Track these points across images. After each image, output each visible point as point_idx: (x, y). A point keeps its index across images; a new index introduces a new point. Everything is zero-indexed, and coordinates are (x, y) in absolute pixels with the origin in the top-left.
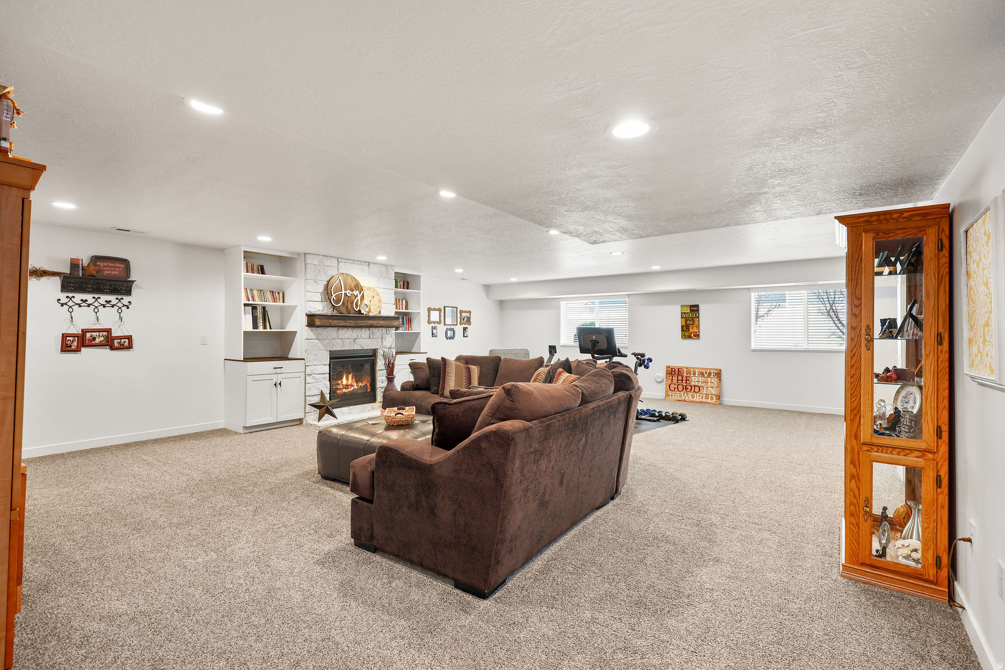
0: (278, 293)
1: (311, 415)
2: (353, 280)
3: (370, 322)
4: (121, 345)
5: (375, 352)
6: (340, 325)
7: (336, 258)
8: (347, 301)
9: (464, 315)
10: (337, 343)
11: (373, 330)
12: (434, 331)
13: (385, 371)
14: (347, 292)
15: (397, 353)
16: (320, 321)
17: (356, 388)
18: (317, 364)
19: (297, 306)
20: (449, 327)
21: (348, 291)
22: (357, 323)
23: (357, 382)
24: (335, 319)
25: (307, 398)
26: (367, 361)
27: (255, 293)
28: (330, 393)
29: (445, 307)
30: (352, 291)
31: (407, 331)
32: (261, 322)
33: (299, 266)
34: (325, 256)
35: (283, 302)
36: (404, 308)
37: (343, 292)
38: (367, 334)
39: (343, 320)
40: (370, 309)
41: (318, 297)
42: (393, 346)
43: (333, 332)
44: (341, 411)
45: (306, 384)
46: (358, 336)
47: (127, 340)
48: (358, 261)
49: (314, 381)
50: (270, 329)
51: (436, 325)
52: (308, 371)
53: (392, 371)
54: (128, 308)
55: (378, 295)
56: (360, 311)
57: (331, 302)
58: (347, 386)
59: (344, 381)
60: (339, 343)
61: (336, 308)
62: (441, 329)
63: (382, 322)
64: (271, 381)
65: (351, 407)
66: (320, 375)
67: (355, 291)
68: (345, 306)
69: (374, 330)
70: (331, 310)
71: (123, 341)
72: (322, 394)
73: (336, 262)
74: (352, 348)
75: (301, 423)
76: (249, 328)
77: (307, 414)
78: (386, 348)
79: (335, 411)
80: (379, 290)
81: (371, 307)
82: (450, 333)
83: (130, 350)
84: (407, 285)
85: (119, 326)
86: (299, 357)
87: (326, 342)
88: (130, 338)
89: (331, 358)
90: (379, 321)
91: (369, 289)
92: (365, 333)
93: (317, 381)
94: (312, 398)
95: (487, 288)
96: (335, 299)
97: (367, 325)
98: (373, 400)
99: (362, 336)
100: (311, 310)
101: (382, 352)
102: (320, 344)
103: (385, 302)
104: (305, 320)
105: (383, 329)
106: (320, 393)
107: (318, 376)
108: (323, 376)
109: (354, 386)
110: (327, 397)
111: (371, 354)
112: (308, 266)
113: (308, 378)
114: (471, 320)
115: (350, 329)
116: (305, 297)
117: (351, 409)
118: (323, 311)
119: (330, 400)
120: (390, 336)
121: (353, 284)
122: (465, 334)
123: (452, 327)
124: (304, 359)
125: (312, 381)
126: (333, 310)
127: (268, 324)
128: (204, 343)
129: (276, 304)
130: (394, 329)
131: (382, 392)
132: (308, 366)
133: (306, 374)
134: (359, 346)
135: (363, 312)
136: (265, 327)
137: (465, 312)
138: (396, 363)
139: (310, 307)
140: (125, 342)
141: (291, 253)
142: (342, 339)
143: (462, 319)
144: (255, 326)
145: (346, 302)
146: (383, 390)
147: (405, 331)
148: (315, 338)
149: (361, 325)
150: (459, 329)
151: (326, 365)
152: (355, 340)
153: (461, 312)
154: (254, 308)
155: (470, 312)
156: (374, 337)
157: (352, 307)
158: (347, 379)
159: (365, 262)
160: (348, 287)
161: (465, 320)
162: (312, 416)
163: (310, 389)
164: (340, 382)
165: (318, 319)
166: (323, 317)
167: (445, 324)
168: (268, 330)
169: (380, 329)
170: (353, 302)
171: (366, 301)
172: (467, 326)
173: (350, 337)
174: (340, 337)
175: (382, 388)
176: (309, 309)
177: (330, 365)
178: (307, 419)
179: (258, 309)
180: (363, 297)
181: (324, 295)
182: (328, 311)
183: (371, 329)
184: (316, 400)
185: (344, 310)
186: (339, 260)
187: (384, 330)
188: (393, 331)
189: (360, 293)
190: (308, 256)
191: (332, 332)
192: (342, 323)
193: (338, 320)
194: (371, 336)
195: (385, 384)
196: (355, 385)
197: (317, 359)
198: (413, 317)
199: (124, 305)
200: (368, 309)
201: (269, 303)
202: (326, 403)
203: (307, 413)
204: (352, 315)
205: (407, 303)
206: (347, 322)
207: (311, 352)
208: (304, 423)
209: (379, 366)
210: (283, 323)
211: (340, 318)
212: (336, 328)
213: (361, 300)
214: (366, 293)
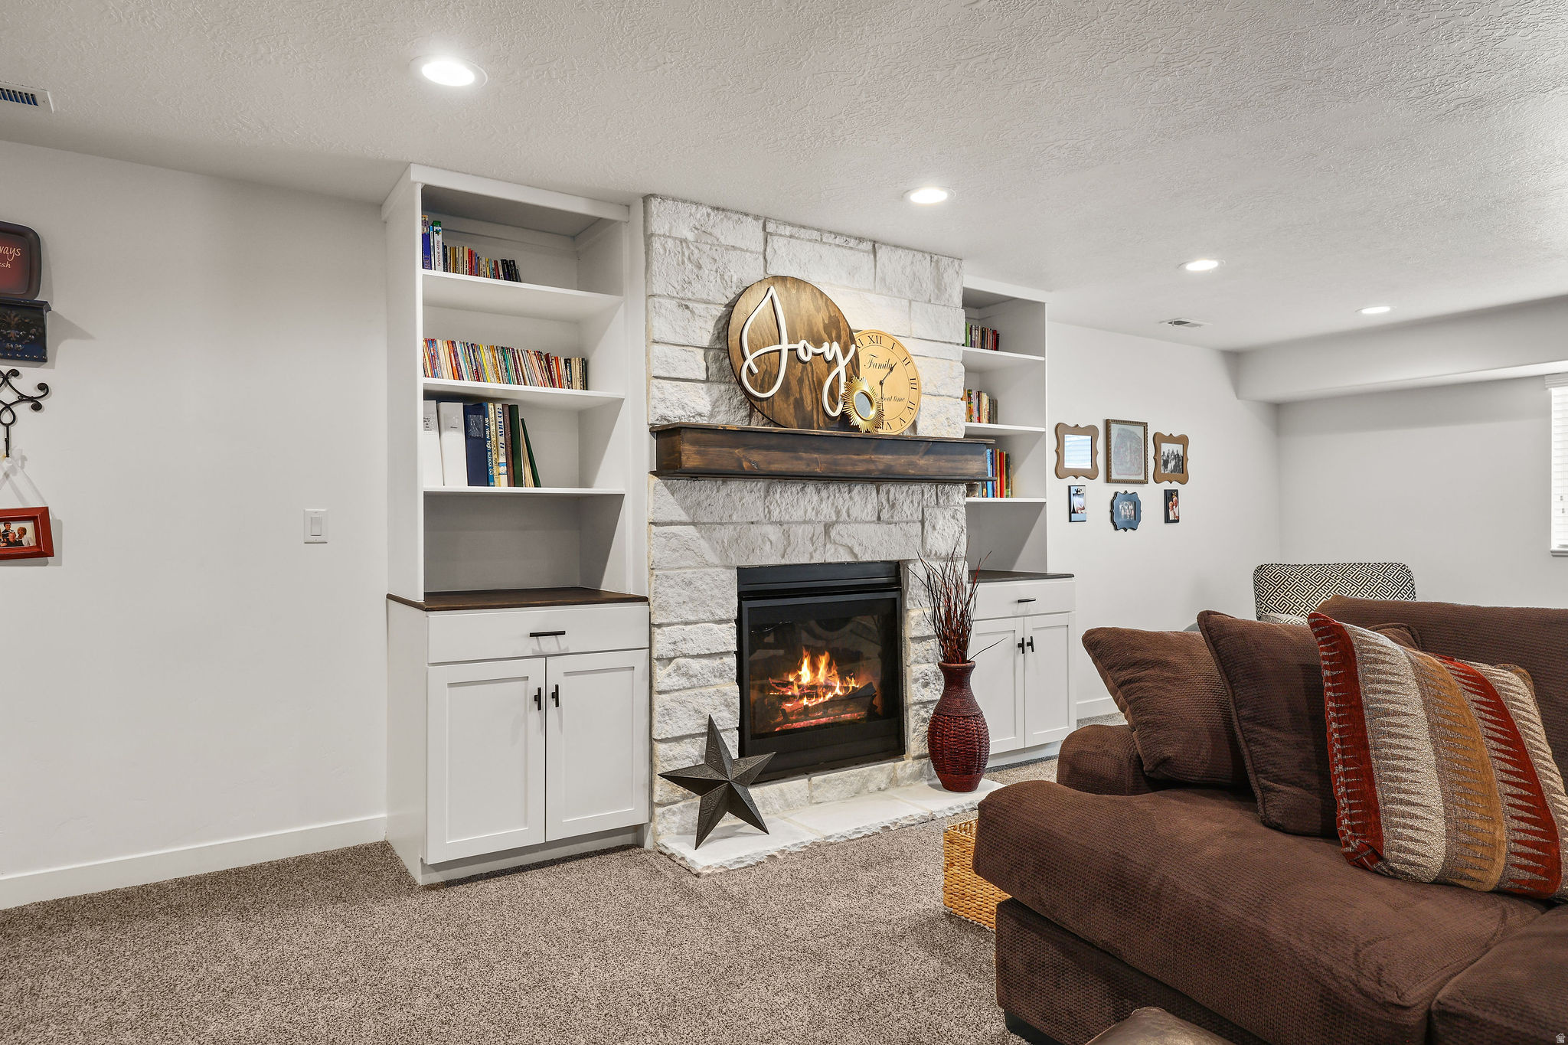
0: (567, 361)
1: (674, 813)
2: (821, 302)
3: (885, 460)
4: (9, 544)
5: (895, 573)
6: (775, 467)
7: (757, 218)
8: (801, 381)
9: (1166, 448)
10: (765, 538)
11: (892, 490)
12: (1077, 501)
13: (934, 645)
14: (800, 347)
15: (978, 575)
16: (698, 453)
17: (840, 693)
18: (692, 618)
19: (621, 401)
20: (1121, 489)
21: (803, 342)
22: (835, 463)
23: (842, 679)
24: (759, 447)
25: (660, 748)
26: (866, 608)
27: (486, 357)
28: (741, 729)
29: (1108, 423)
30: (818, 343)
31: (998, 500)
32: (503, 460)
33: (628, 250)
34: (718, 209)
35: (585, 387)
36: (985, 418)
37: (785, 346)
38: (870, 506)
39: (784, 450)
40: (880, 414)
41: (696, 365)
42: (962, 550)
43: (748, 498)
44: (782, 794)
45: (655, 696)
46: (838, 513)
47: (29, 526)
48: (837, 234)
49: (684, 682)
50: (537, 484)
51: (1082, 480)
52: (661, 648)
53: (963, 645)
54: (37, 407)
55: (907, 360)
56: (845, 417)
57: (740, 382)
58: (812, 691)
59: (806, 675)
60: (773, 538)
61: (757, 404)
62: (1098, 495)
63: (925, 463)
64: (522, 683)
65: (817, 779)
66: (705, 662)
67: (826, 345)
68: (792, 399)
69: (897, 492)
70: (743, 413)
71: (15, 527)
72: (712, 733)
73: (760, 235)
74: (817, 559)
75: (639, 844)
76: (457, 480)
77: (658, 811)
78: (938, 557)
79: (757, 794)
80: (911, 346)
81: (886, 405)
82: (1125, 510)
83: (46, 564)
84: (993, 339)
85: (7, 475)
86: (630, 590)
87: (726, 533)
88: (40, 518)
89: (742, 596)
90: (914, 458)
91: (877, 338)
92: (861, 501)
93: (694, 682)
94: (677, 749)
95: (1236, 360)
96: (755, 370)
97: (869, 471)
98: (895, 749)
99: (854, 512)
100: (668, 413)
101: (922, 574)
102: (704, 544)
103: (931, 389)
104: (645, 451)
105: (926, 487)
106: (704, 730)
107: (696, 665)
108: (716, 663)
109: (832, 688)
110: (731, 742)
111: (884, 580)
112: (657, 244)
113: (660, 672)
114: (1190, 467)
115: (810, 489)
116: (648, 362)
117: (817, 786)
118: (712, 415)
119: (742, 754)
120: (948, 513)
121: (820, 319)
122: (1171, 514)
123: (1131, 489)
124: (645, 599)
125: (677, 681)
126: (750, 416)
127: (527, 471)
128: (313, 539)
129: (557, 390)
130: (963, 488)
131: (924, 720)
132: (659, 626)
133: (655, 655)
134: (841, 550)
135: (856, 420)
136: (516, 479)
137: (1171, 439)
138: (976, 614)
139: (663, 400)
140: (23, 531)
141: (595, 198)
142: (781, 523)
143: (1161, 462)
144: (479, 471)
145: (794, 384)
146: (928, 713)
147: (990, 499)
148: (684, 518)
149: (849, 468)
150: (1151, 496)
151: (727, 621)
152: (828, 527)
153: (1159, 439)
154: (474, 405)
155: (1183, 440)
156: (896, 519)
157: (818, 401)
158: (814, 667)
159: (861, 240)
160: (801, 329)
161: (1171, 466)
162: (677, 819)
163: (668, 712)
164: (791, 679)
165: (694, 443)
166: (712, 436)
167: (1108, 479)
168: (529, 489)
169: (916, 488)
170: (821, 384)
171: (867, 382)
172: (1175, 486)
173: (811, 515)
174: (776, 516)
175: (924, 704)
176: (662, 410)
177: (739, 621)
178: (660, 828)
179: (492, 415)
180: (854, 367)
181: (716, 359)
182: (732, 417)
183: (884, 488)
184: (689, 755)
185: (786, 412)
186: (771, 227)
187: (929, 491)
188: (959, 496)
189: (845, 352)
190: (654, 204)
191: (746, 497)
192: (781, 462)
193: (768, 448)
194: (885, 515)
195: (935, 692)
196: (838, 685)
197: (692, 600)
198: (1017, 453)
199: (22, 398)
200: (873, 413)
201: (532, 390)
202: (724, 772)
203: (661, 805)
204: (816, 432)
205: (993, 404)
206: (801, 459)
207: (670, 573)
208: (648, 844)
209: (913, 623)
210: (586, 467)
211: (774, 441)
212: (761, 484)
213: (849, 379)
214: (866, 353)
